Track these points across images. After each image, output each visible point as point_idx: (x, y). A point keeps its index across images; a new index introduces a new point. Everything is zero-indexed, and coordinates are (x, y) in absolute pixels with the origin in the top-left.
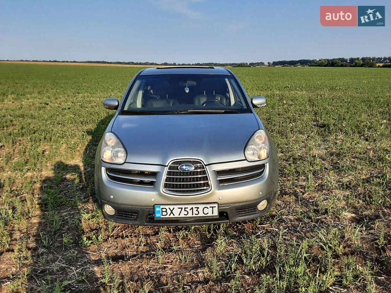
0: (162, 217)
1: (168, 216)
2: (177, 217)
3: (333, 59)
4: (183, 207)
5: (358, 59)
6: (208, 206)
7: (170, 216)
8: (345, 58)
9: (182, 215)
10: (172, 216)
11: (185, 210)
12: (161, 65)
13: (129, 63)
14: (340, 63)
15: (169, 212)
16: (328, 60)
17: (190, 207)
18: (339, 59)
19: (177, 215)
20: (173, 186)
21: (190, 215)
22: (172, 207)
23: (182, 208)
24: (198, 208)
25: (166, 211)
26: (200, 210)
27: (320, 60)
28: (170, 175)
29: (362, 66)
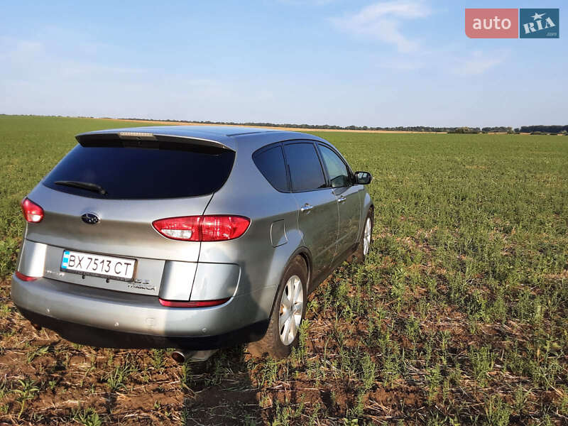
12: (346, 129)
13: (301, 127)
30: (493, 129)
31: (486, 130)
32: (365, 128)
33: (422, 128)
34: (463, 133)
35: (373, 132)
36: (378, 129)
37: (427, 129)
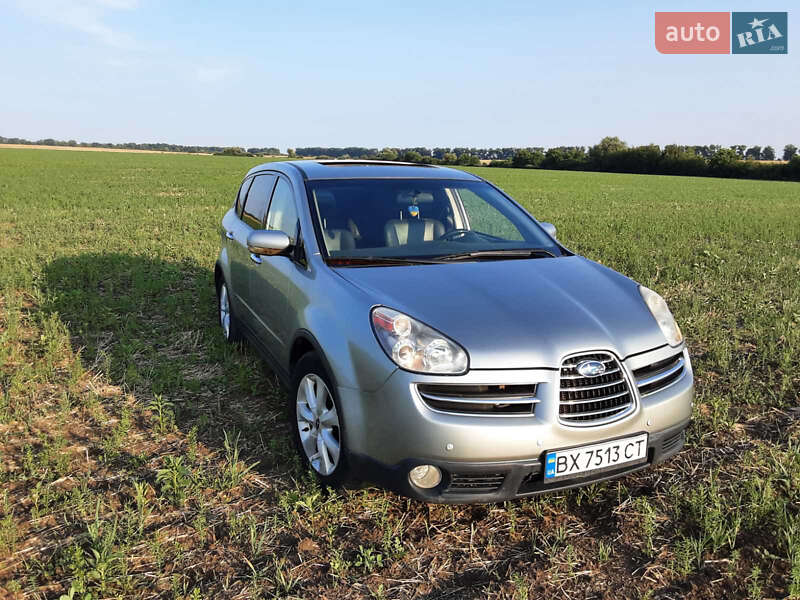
0: (557, 475)
1: (567, 472)
2: (584, 473)
3: (407, 149)
4: (594, 448)
5: (448, 150)
6: (633, 440)
7: (572, 472)
8: (427, 149)
9: (592, 467)
10: (575, 470)
11: (598, 456)
14: (420, 158)
15: (570, 462)
16: (398, 150)
17: (605, 447)
18: (417, 150)
19: (583, 469)
20: (574, 409)
21: (605, 464)
22: (574, 452)
23: (592, 452)
24: (618, 447)
25: (565, 463)
26: (621, 451)
27: (384, 150)
28: (566, 387)
29: (457, 163)
30: (262, 150)
31: (253, 152)
32: (72, 144)
33: (166, 145)
34: (235, 155)
35: (85, 149)
36: (95, 145)
37: (173, 148)
